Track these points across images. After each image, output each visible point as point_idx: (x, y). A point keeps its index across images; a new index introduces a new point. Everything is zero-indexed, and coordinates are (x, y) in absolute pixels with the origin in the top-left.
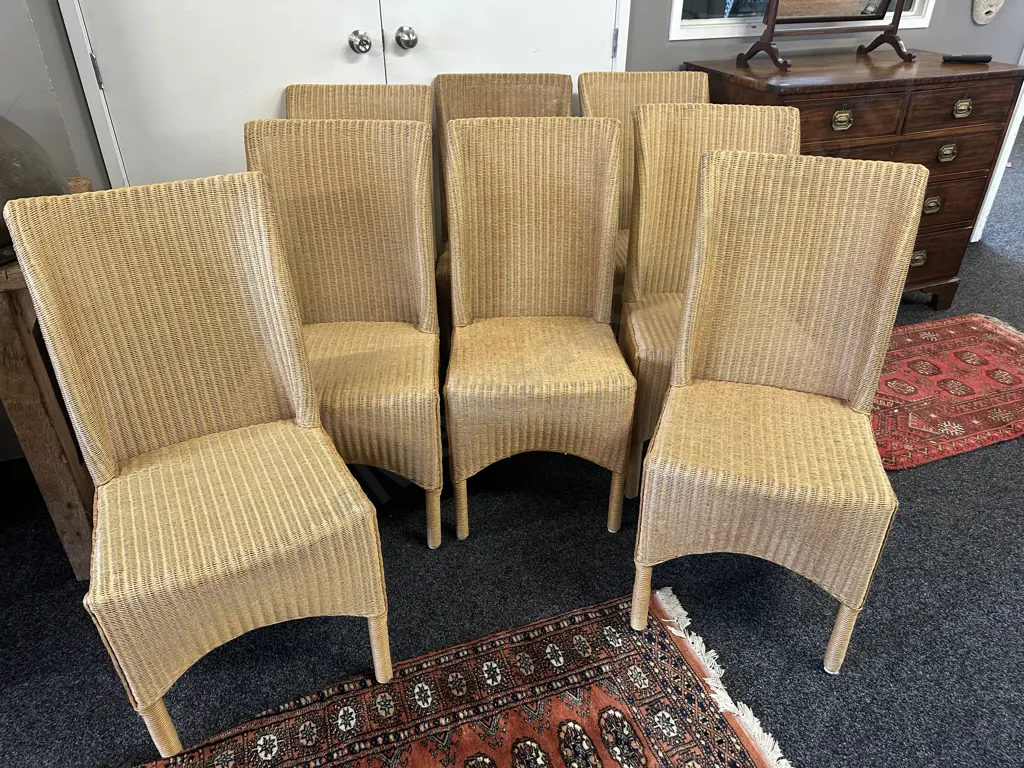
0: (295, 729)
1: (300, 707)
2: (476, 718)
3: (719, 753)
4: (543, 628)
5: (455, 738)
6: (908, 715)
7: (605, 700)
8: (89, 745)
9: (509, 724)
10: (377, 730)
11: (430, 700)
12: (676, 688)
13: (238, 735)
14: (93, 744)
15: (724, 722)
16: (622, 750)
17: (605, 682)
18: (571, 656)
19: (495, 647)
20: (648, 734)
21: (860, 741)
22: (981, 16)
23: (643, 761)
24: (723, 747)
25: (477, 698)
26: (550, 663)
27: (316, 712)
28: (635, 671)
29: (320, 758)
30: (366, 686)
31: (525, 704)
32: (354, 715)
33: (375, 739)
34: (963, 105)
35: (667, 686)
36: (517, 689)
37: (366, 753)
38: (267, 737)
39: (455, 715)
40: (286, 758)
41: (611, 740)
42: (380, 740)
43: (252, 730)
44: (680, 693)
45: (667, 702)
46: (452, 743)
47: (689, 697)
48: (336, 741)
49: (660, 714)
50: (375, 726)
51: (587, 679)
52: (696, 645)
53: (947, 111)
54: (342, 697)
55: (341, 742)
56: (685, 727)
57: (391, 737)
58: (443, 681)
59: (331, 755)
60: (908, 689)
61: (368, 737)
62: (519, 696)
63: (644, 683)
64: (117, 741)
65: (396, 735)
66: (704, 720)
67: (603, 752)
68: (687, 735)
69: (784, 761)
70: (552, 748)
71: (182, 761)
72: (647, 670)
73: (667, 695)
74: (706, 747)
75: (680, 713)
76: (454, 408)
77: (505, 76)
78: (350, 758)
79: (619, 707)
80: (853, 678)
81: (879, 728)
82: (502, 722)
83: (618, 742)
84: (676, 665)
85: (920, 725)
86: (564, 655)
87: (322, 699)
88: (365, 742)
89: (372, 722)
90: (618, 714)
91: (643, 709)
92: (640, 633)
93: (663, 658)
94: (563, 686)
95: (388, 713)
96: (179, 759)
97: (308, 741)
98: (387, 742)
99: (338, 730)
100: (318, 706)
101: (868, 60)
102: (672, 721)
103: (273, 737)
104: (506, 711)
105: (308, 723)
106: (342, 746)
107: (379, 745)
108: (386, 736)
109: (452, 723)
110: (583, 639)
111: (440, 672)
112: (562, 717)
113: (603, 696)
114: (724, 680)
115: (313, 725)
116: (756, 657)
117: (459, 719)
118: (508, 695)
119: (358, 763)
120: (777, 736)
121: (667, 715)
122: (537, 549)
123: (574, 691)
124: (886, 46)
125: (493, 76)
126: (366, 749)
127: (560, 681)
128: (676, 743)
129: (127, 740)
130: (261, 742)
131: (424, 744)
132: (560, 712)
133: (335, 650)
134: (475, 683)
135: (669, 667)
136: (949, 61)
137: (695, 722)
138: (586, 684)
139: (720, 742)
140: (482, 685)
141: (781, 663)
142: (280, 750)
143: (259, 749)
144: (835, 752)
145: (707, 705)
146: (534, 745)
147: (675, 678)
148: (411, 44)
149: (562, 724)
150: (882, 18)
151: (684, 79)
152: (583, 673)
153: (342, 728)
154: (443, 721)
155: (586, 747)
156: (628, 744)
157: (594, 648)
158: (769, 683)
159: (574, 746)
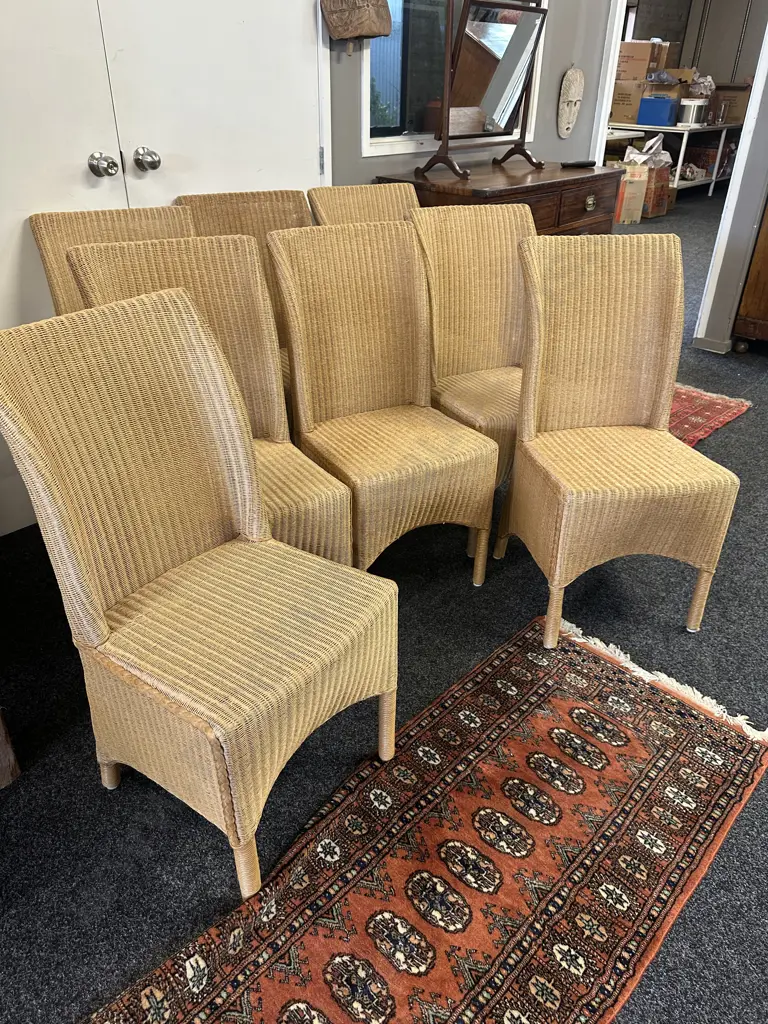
0: (341, 827)
1: (338, 805)
2: (483, 755)
3: (666, 709)
4: (482, 671)
5: (480, 776)
6: (753, 642)
7: (566, 705)
8: (142, 930)
9: (512, 749)
10: (415, 796)
11: (437, 756)
12: (607, 677)
13: (303, 848)
14: (146, 928)
15: (654, 688)
16: (603, 733)
17: (557, 693)
18: (517, 683)
19: (457, 698)
20: (613, 716)
21: (738, 668)
22: (564, 133)
23: (622, 735)
24: (665, 704)
25: (473, 740)
26: (508, 695)
27: (351, 804)
28: (570, 677)
29: (382, 838)
30: (377, 768)
31: (512, 730)
32: (384, 794)
33: (418, 803)
34: (590, 201)
35: (600, 679)
36: (498, 722)
37: (419, 817)
38: (323, 843)
39: (466, 759)
40: (352, 851)
41: (591, 730)
42: (423, 803)
43: (311, 840)
44: (612, 680)
45: (609, 690)
46: (480, 781)
47: (620, 680)
48: (385, 820)
49: (610, 699)
50: (411, 794)
51: (542, 696)
52: (596, 644)
53: (580, 206)
54: (365, 783)
55: (390, 819)
56: (632, 701)
57: (429, 796)
58: (436, 738)
59: (389, 832)
60: (742, 625)
61: (410, 805)
62: (504, 726)
63: (583, 683)
64: (169, 913)
65: (431, 793)
66: (641, 692)
67: (593, 740)
68: (638, 706)
69: (706, 698)
70: (555, 752)
71: (271, 890)
72: (579, 673)
73: (605, 685)
74: (655, 709)
75: (623, 693)
76: (362, 499)
77: (241, 194)
78: (408, 827)
79: (580, 705)
80: (708, 630)
81: (743, 656)
82: (506, 751)
83: (597, 729)
84: (596, 663)
85: (762, 645)
86: (513, 685)
87: (351, 791)
88: (411, 809)
89: (406, 792)
90: (583, 711)
91: (596, 700)
92: (554, 650)
93: (583, 661)
94: (529, 707)
95: (412, 780)
96: (268, 890)
97: (360, 831)
98: (429, 802)
99: (380, 811)
100: (350, 799)
101: (503, 170)
102: (621, 701)
103: (327, 841)
104: (503, 740)
105: (349, 817)
106: (394, 821)
107: (425, 807)
108: (424, 797)
109: (468, 766)
110: (518, 668)
111: (429, 733)
112: (545, 729)
113: (563, 703)
114: (632, 660)
115: (355, 817)
116: (642, 639)
117: (471, 762)
118: (494, 729)
119: (419, 827)
120: (691, 684)
121: (616, 698)
122: (431, 617)
123: (539, 706)
124: (518, 157)
125: (230, 195)
126: (416, 815)
127: (524, 703)
128: (635, 714)
129: (179, 907)
130: (319, 849)
131: (459, 790)
132: (542, 727)
133: (321, 753)
134: (462, 731)
135: (592, 665)
136: (566, 167)
137: (637, 696)
138: (544, 700)
139: (662, 702)
140: (471, 731)
141: (659, 636)
142: (341, 848)
143: (322, 855)
144: (729, 680)
145: (635, 682)
146: (541, 756)
147: (602, 671)
148: (154, 165)
149: (550, 733)
150: (510, 134)
151: (395, 189)
152: (536, 693)
153: (382, 807)
154: (460, 768)
155: (579, 742)
156: (604, 728)
157: (531, 672)
158: (661, 653)
159: (570, 744)
